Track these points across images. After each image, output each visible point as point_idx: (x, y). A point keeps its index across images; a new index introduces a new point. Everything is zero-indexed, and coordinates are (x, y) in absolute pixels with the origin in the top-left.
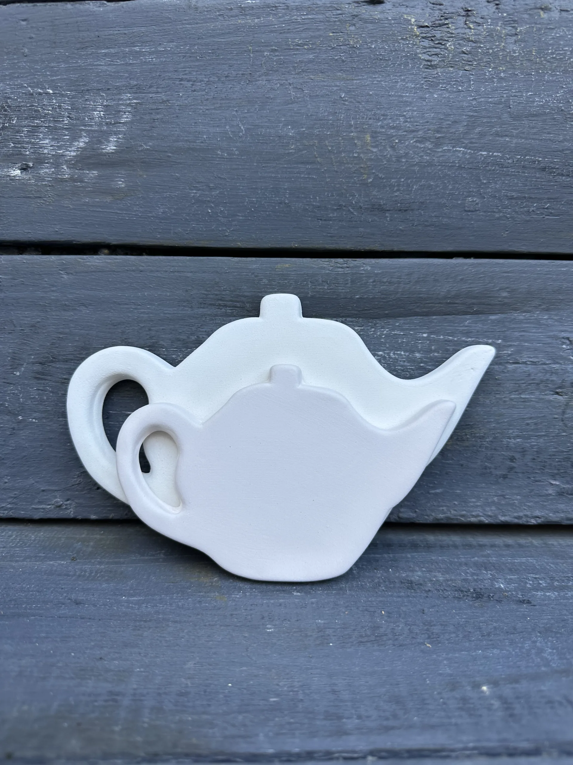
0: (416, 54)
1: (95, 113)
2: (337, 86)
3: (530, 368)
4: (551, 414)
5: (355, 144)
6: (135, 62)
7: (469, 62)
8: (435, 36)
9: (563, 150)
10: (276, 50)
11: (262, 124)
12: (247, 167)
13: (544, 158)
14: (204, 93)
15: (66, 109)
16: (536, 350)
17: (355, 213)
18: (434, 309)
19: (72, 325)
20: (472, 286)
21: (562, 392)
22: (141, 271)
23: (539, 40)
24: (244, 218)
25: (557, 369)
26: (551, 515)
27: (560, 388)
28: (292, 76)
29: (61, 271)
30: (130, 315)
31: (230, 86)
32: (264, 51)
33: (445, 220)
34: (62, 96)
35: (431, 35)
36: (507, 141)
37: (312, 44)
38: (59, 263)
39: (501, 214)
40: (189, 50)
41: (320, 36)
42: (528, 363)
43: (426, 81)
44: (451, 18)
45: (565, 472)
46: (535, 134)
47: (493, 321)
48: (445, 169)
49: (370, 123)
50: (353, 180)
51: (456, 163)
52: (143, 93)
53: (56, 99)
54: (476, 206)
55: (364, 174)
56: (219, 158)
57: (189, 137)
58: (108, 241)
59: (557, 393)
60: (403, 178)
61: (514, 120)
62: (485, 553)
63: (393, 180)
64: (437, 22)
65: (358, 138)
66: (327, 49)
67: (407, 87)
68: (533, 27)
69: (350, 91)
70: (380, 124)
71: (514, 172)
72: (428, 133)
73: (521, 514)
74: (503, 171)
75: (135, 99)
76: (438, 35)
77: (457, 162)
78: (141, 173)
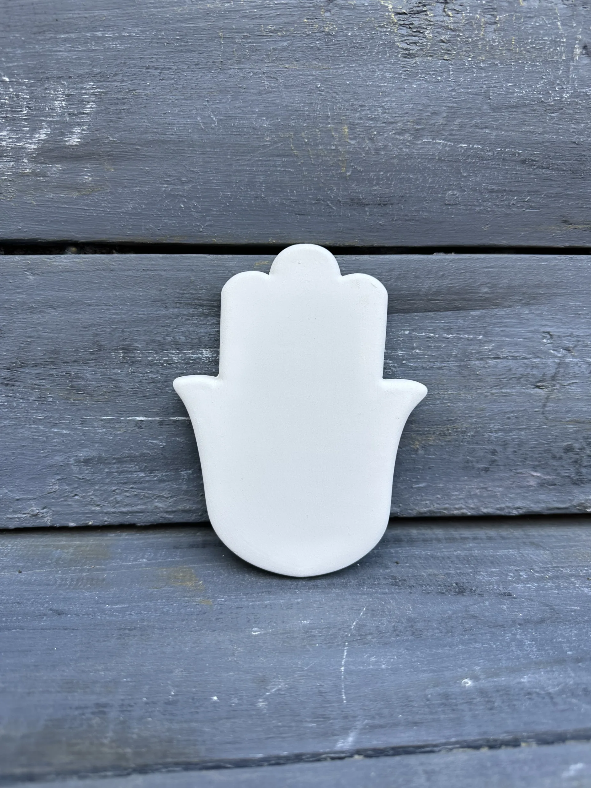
0: (394, 42)
1: (57, 103)
2: (312, 75)
3: (511, 363)
4: (532, 407)
5: (333, 136)
6: (97, 48)
7: (448, 51)
8: (413, 24)
9: (543, 142)
10: (248, 37)
11: (235, 115)
12: (220, 160)
13: (524, 150)
14: (173, 82)
15: (24, 98)
16: (517, 345)
17: (334, 208)
18: (416, 306)
19: (40, 328)
20: (453, 281)
21: (542, 386)
22: (111, 270)
23: (519, 30)
24: (218, 213)
25: (538, 364)
26: (532, 505)
27: (540, 381)
28: (266, 65)
29: (27, 271)
30: (101, 317)
31: (200, 74)
32: (235, 38)
33: (425, 214)
34: (20, 84)
35: (408, 23)
36: (487, 133)
37: (285, 31)
38: (24, 263)
39: (482, 208)
40: (155, 35)
41: (295, 22)
42: (509, 358)
43: (405, 71)
44: (429, 5)
45: (546, 464)
46: (515, 126)
47: (474, 317)
48: (425, 162)
49: (348, 114)
50: (331, 174)
51: (436, 156)
52: (108, 82)
53: (13, 88)
54: (457, 199)
55: (343, 167)
56: (191, 150)
57: (158, 128)
58: (75, 239)
59: (538, 387)
60: (382, 171)
61: (494, 112)
62: (467, 546)
63: (372, 174)
64: (415, 9)
65: (336, 130)
66: (302, 36)
67: (385, 77)
68: (513, 15)
69: (326, 81)
70: (357, 115)
71: (494, 164)
72: (407, 125)
73: (503, 506)
74: (483, 163)
75: (99, 88)
76: (416, 23)
77: (437, 154)
78: (107, 167)
